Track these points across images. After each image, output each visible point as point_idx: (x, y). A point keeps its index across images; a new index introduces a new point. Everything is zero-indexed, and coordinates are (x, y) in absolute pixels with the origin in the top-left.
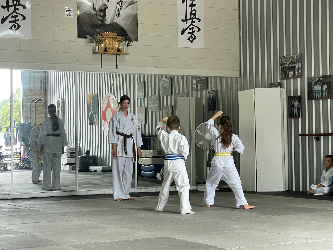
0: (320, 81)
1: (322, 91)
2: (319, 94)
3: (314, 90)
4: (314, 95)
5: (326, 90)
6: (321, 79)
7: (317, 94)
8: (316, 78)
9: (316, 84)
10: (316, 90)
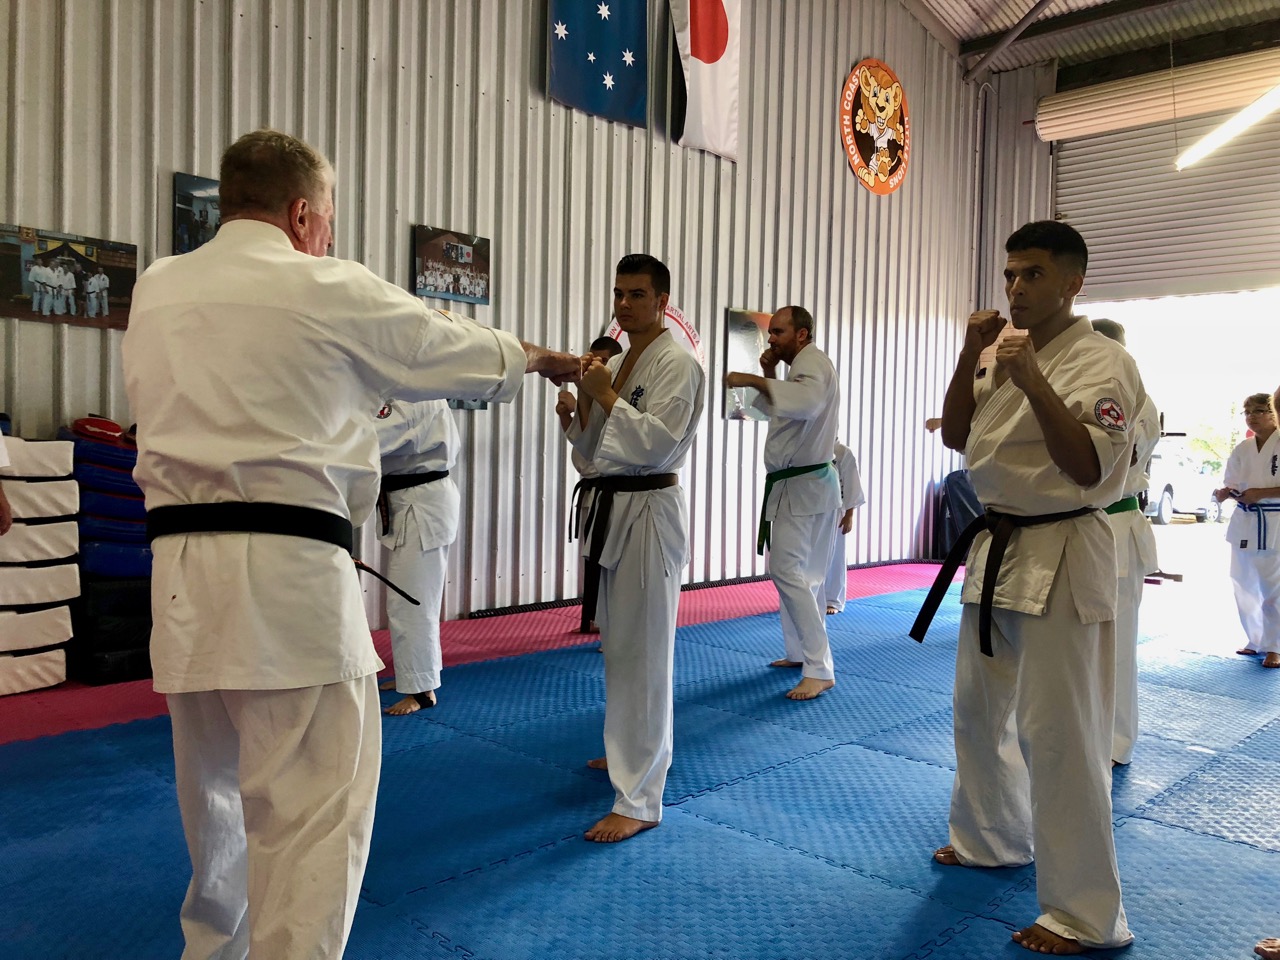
0: (73, 253)
2: (62, 301)
3: (31, 279)
4: (29, 302)
5: (105, 294)
7: (47, 300)
8: (42, 238)
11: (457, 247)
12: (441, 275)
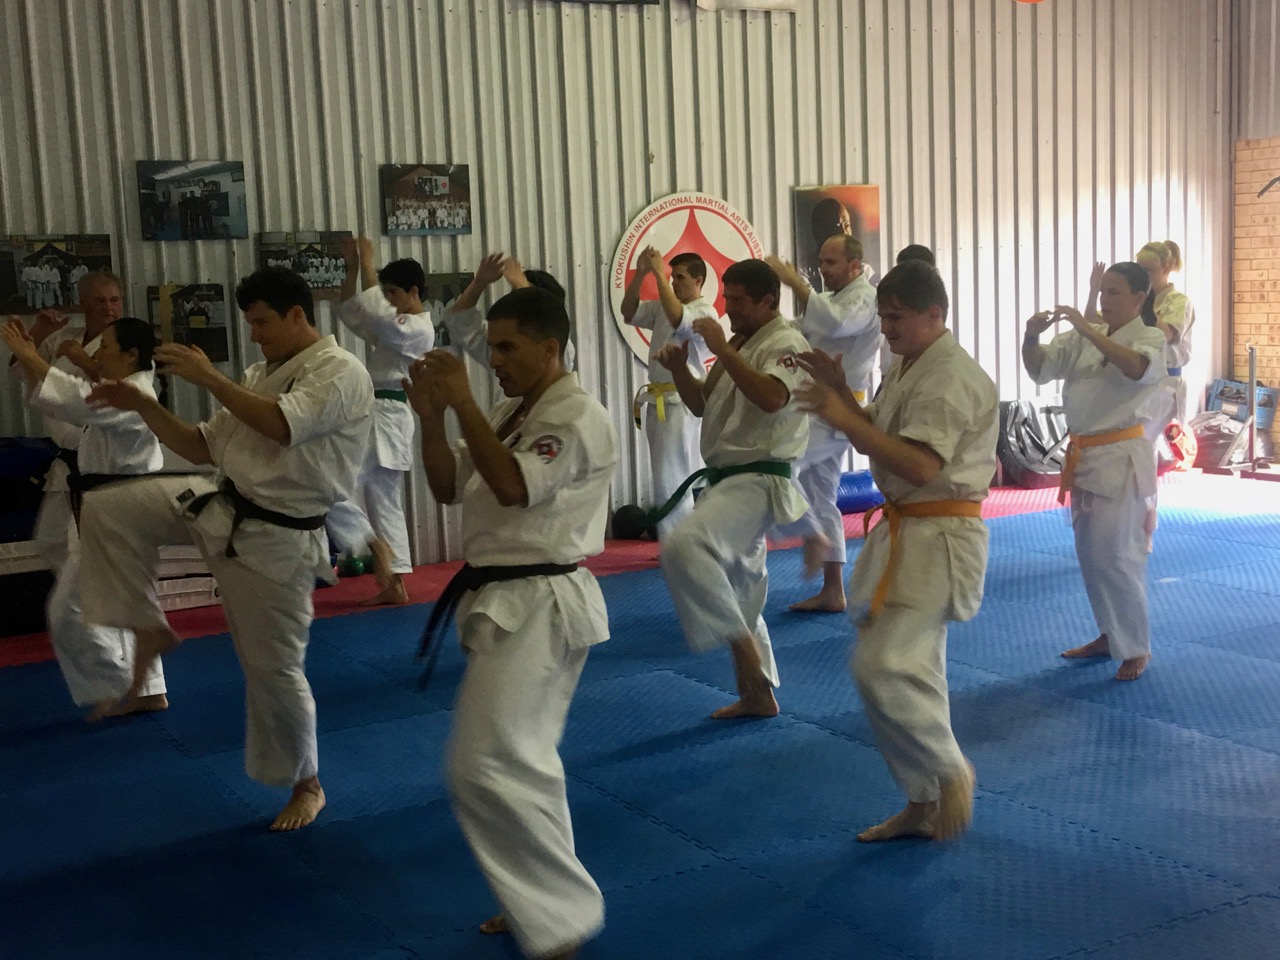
0: (56, 251)
1: (65, 285)
2: (51, 294)
3: (24, 279)
4: (25, 299)
6: (62, 247)
7: (39, 295)
8: (29, 242)
9: (34, 260)
10: (34, 282)
11: (431, 180)
12: (415, 213)
